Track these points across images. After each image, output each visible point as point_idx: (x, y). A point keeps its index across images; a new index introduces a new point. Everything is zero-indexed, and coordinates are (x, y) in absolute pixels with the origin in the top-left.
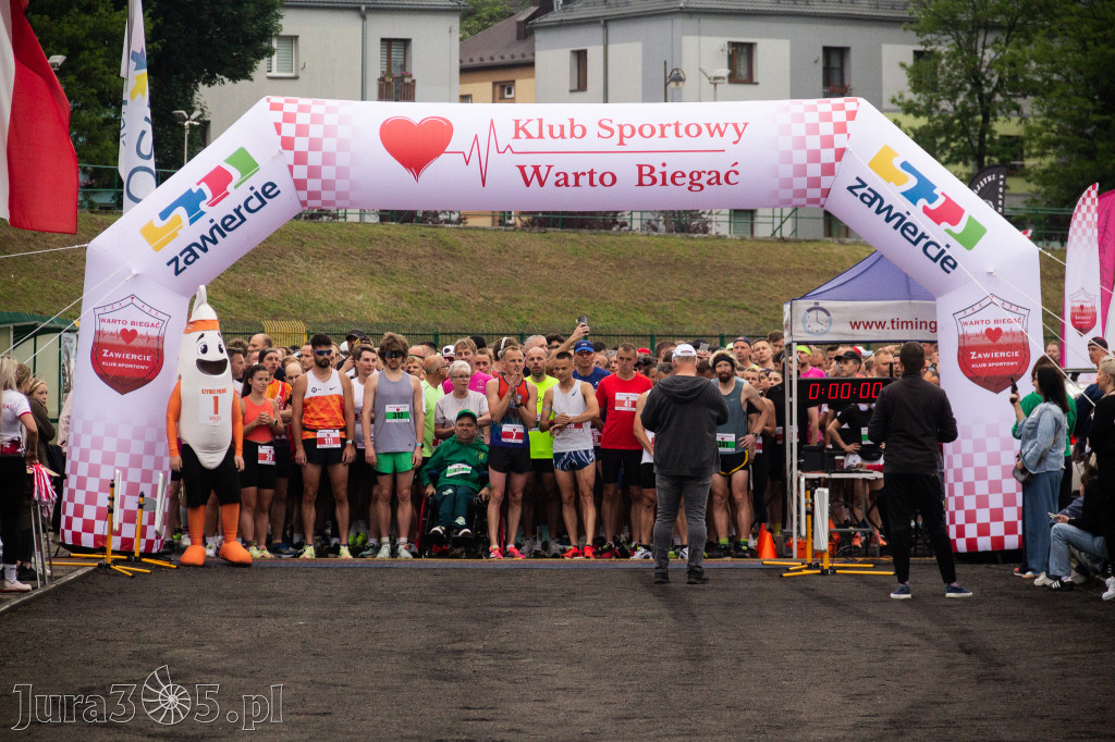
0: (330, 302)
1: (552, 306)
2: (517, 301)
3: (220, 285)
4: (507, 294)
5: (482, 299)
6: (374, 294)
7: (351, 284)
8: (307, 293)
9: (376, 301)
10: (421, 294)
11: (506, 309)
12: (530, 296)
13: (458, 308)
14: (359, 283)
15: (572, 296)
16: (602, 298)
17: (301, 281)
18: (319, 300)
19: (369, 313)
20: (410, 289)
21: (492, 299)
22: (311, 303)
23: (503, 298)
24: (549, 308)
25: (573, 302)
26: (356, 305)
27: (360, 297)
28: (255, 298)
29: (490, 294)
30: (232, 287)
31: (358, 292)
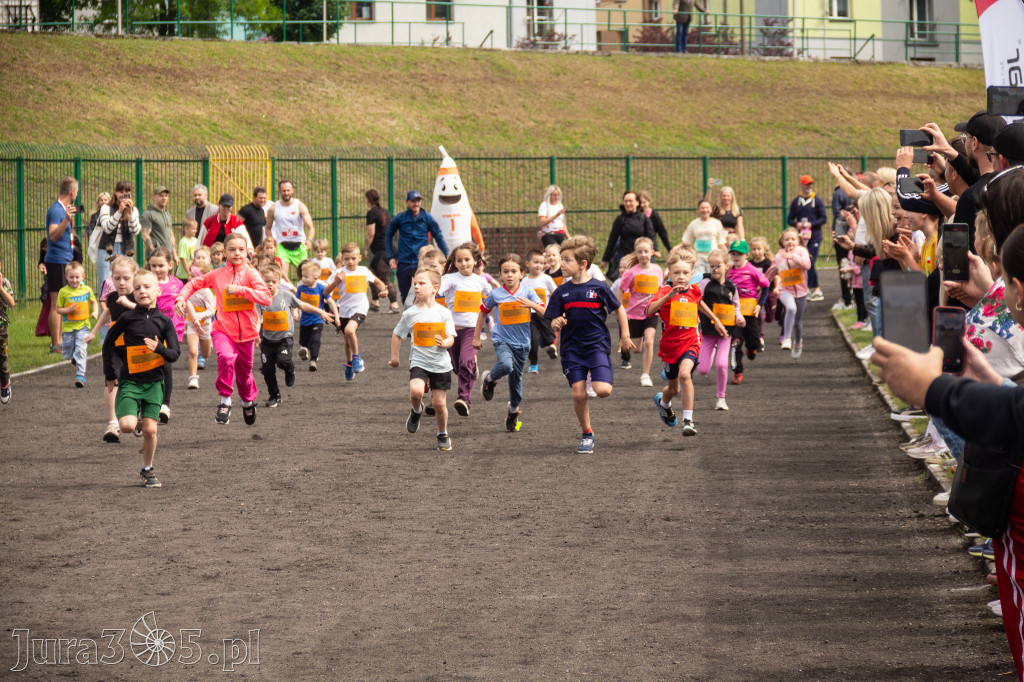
0: (359, 127)
1: (609, 129)
2: (570, 125)
3: (230, 111)
4: (561, 117)
5: (532, 123)
6: (411, 119)
7: (386, 109)
8: (332, 119)
9: (411, 127)
10: (465, 118)
11: (559, 133)
12: (587, 119)
13: (505, 134)
14: (393, 107)
15: (631, 120)
16: (665, 121)
17: (327, 106)
18: (346, 126)
19: (401, 138)
20: (452, 114)
21: (543, 123)
22: (334, 130)
23: (557, 122)
24: (606, 133)
25: (633, 125)
26: (388, 130)
27: (393, 123)
28: (269, 124)
29: (543, 117)
30: (245, 113)
31: (392, 116)
